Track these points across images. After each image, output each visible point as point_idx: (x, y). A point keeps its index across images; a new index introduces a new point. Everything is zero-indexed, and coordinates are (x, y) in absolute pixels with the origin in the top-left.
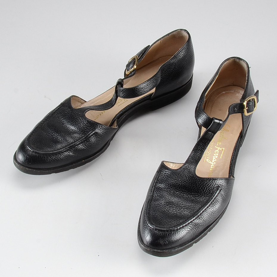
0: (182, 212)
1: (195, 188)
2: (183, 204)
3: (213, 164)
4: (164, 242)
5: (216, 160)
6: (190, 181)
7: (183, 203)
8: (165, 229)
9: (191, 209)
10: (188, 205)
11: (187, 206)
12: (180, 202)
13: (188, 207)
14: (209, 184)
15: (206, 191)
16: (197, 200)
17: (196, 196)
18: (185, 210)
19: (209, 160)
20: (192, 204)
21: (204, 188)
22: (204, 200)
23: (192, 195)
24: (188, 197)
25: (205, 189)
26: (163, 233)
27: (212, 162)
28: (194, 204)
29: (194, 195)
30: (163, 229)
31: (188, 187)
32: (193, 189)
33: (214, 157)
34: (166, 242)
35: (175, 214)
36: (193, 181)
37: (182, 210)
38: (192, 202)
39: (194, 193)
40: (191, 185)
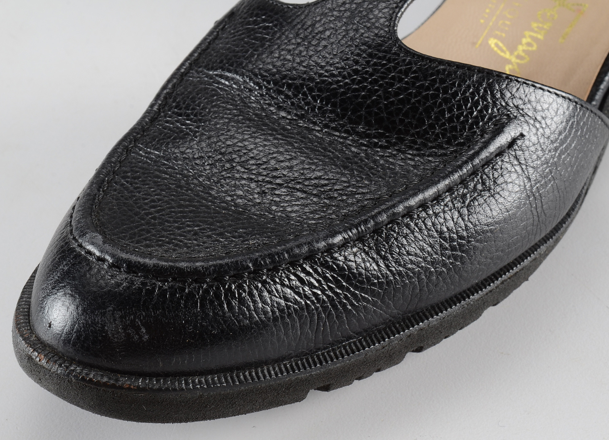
0: (277, 204)
1: (376, 103)
2: (291, 168)
3: (514, 59)
4: (125, 329)
5: (535, 48)
6: (357, 62)
7: (295, 162)
8: (147, 261)
9: (331, 198)
10: (319, 178)
11: (310, 179)
12: (281, 158)
13: (316, 186)
14: (455, 94)
15: (432, 126)
16: (375, 161)
17: (376, 145)
18: (298, 199)
19: (501, 44)
20: (343, 174)
21: (428, 111)
22: (415, 167)
23: (357, 134)
24: (331, 143)
25: (429, 118)
26: (132, 283)
27: (511, 53)
28: (352, 175)
29: (368, 136)
30: (141, 260)
31: (343, 93)
32: (369, 107)
33: (527, 33)
34: (138, 329)
35: (236, 205)
36: (375, 64)
37: (279, 196)
38: (345, 167)
39: (368, 124)
40: (360, 82)
